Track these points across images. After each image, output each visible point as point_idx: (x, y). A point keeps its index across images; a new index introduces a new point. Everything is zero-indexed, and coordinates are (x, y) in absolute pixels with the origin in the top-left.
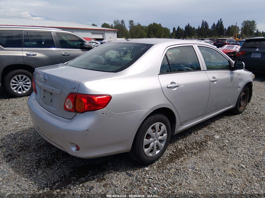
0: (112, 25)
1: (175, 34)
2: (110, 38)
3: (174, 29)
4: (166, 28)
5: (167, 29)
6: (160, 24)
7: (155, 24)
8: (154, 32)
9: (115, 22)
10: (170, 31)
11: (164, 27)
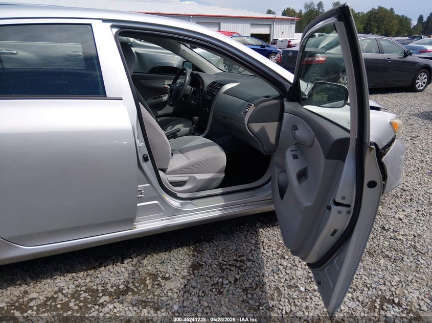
0: (301, 11)
1: (421, 28)
2: (283, 32)
3: (421, 18)
4: (403, 16)
5: (406, 18)
6: (392, 9)
7: (381, 9)
8: (379, 24)
9: (306, 6)
10: (412, 22)
11: (401, 15)
